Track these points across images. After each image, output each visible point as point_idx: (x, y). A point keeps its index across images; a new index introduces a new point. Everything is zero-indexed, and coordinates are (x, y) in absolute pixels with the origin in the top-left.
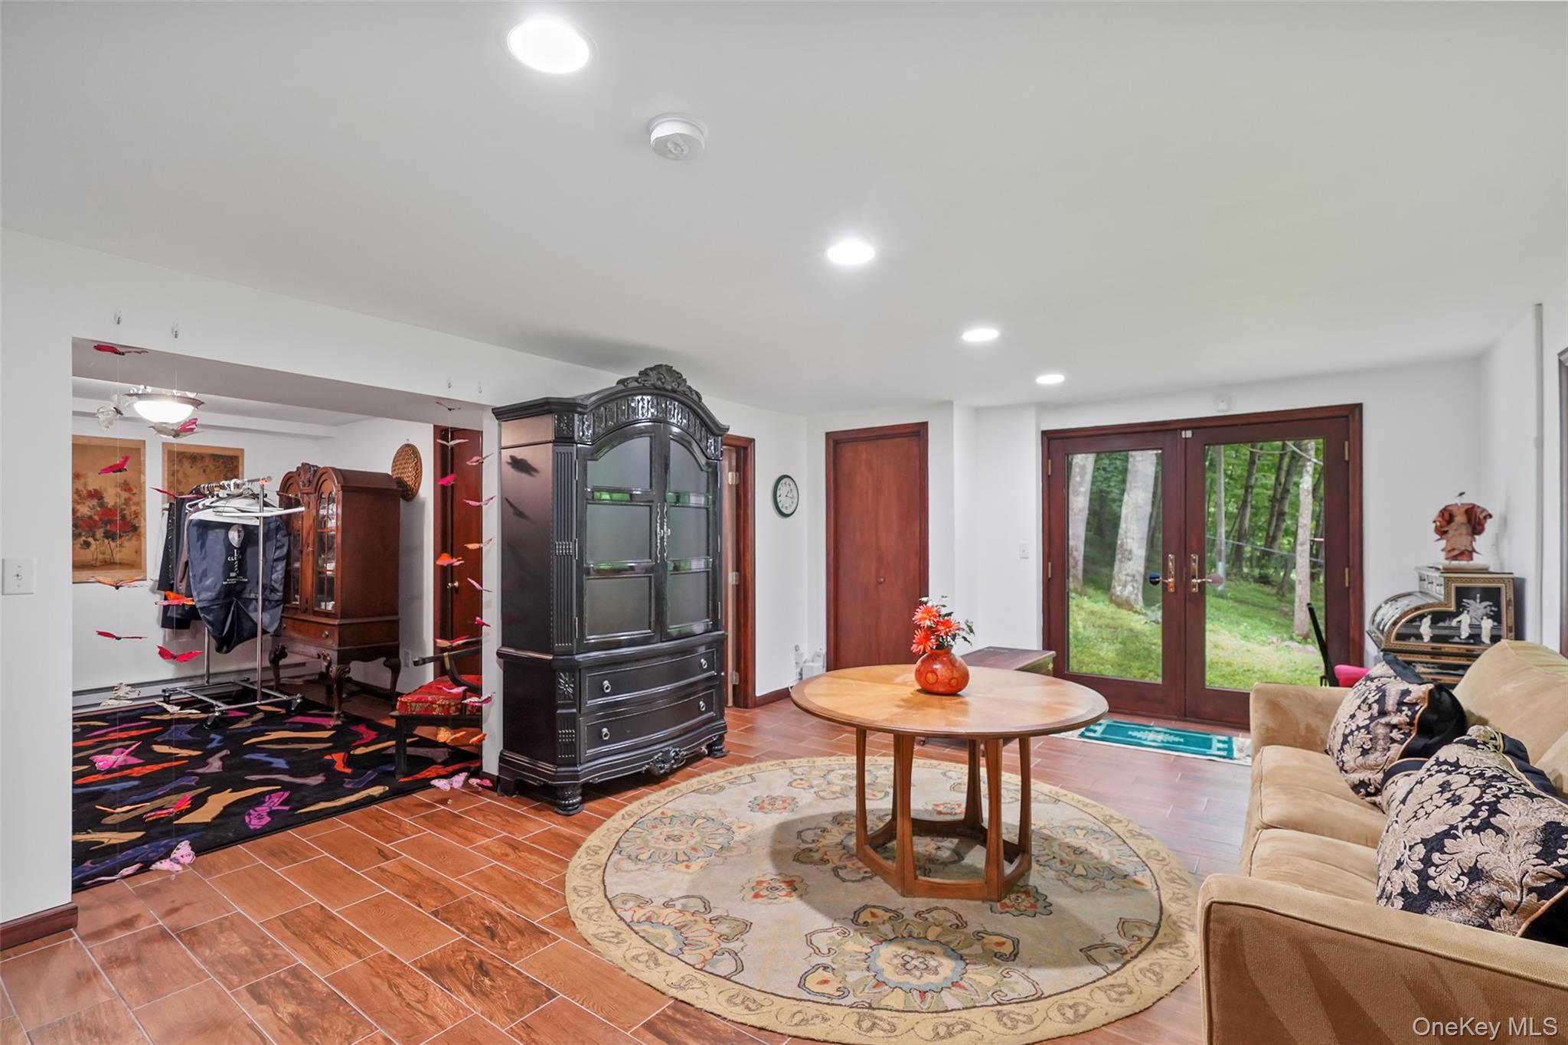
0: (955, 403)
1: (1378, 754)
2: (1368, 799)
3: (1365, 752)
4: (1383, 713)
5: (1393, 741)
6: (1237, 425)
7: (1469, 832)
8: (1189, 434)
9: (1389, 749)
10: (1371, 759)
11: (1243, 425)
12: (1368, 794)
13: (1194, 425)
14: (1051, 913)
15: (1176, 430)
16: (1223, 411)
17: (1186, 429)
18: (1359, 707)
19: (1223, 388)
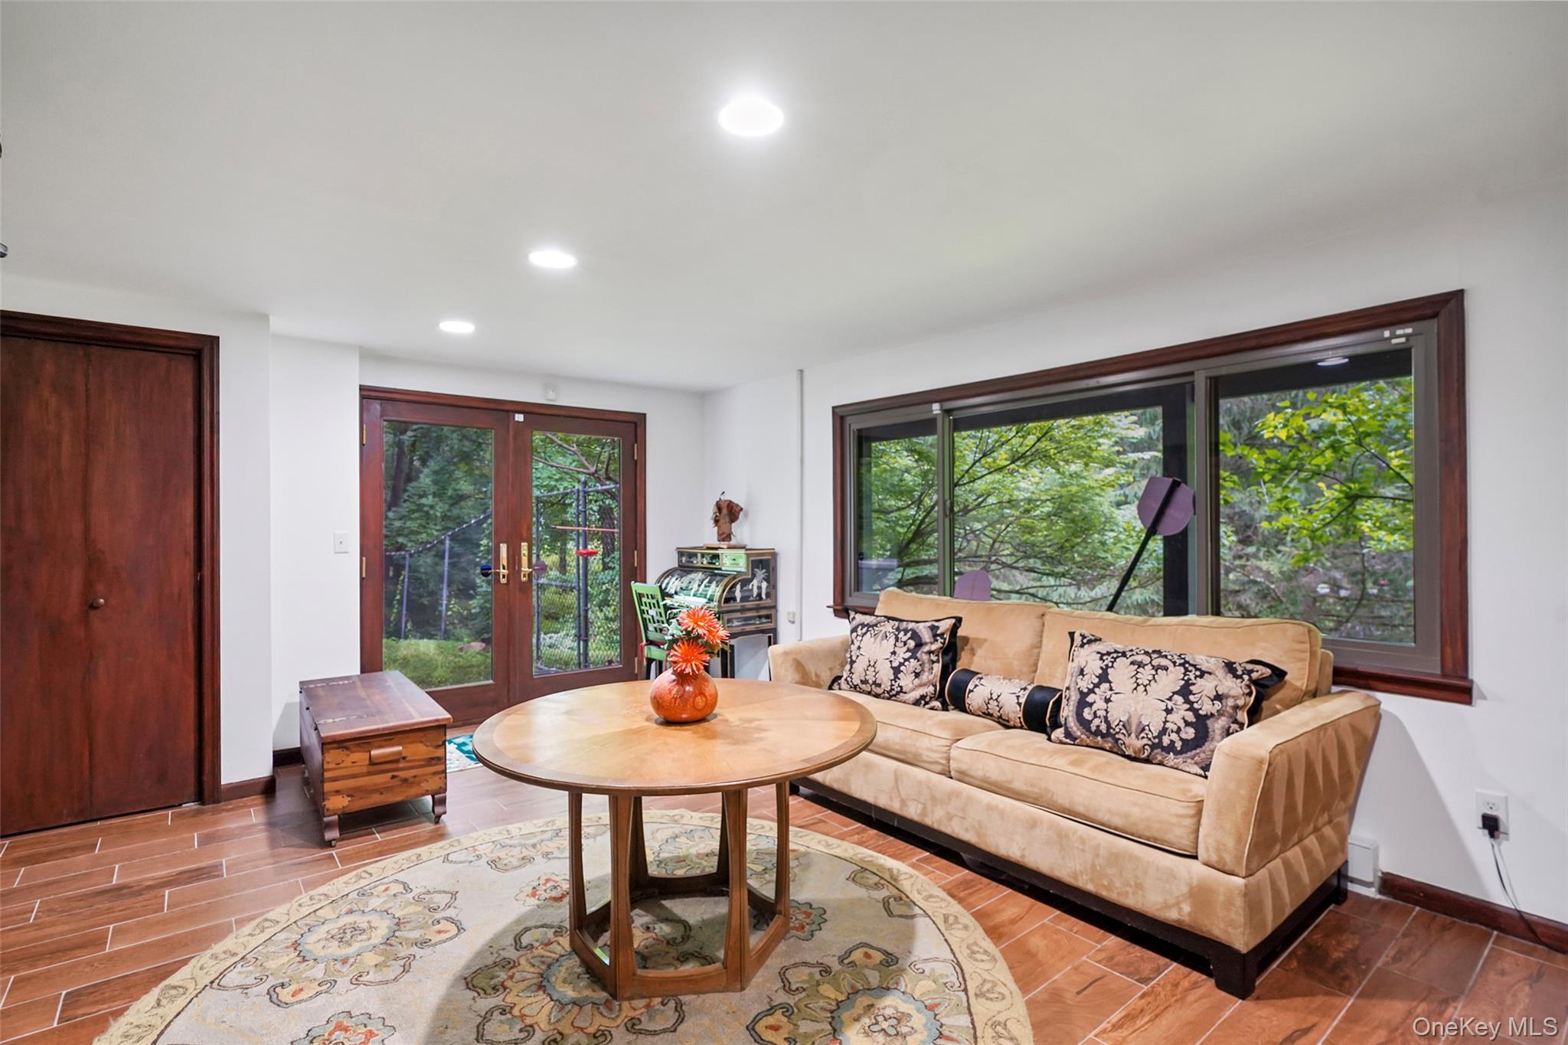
0: (271, 318)
1: (926, 674)
2: (927, 706)
3: (917, 675)
4: (919, 645)
5: (933, 662)
6: (559, 416)
7: (1198, 679)
8: (519, 418)
9: (932, 669)
10: (925, 677)
11: (565, 416)
12: (927, 703)
13: (527, 409)
14: (826, 921)
15: (508, 411)
16: (551, 400)
17: (520, 412)
18: (895, 645)
19: (550, 379)
